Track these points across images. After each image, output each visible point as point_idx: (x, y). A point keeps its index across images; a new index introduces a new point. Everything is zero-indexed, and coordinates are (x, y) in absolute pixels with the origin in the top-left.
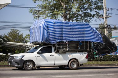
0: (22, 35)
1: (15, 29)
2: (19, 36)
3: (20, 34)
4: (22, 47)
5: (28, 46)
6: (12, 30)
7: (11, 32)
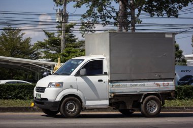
0: (28, 40)
1: (13, 27)
2: (21, 44)
3: (24, 38)
4: (29, 67)
5: (41, 65)
6: (5, 29)
7: (3, 34)
